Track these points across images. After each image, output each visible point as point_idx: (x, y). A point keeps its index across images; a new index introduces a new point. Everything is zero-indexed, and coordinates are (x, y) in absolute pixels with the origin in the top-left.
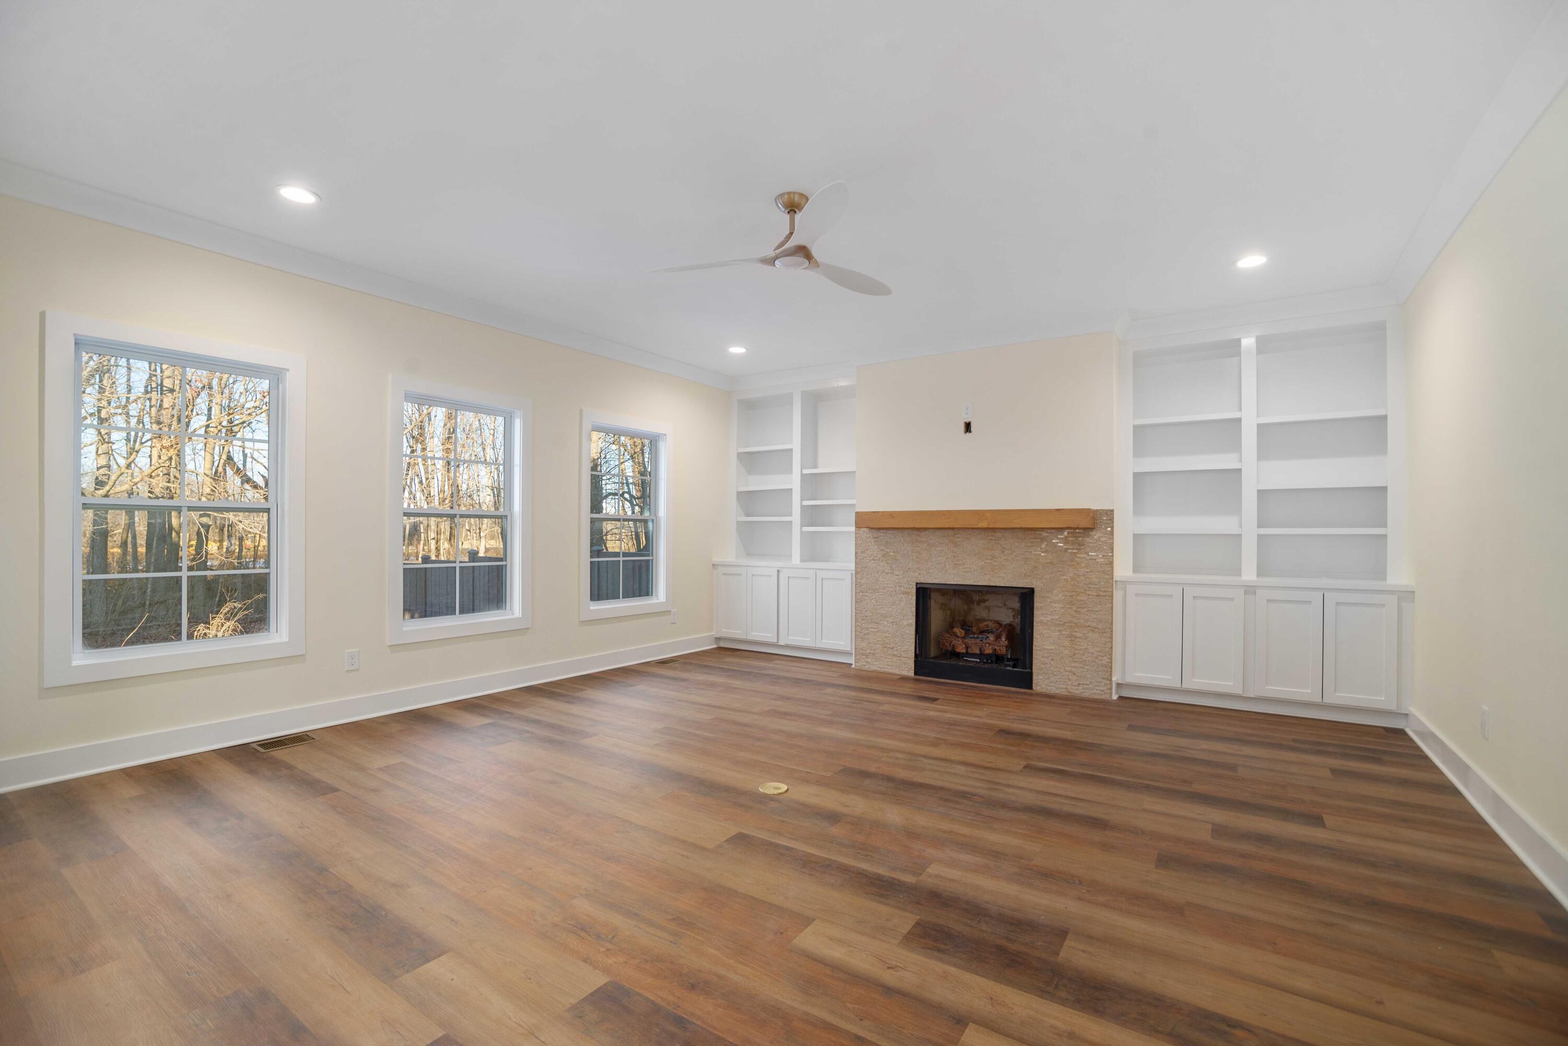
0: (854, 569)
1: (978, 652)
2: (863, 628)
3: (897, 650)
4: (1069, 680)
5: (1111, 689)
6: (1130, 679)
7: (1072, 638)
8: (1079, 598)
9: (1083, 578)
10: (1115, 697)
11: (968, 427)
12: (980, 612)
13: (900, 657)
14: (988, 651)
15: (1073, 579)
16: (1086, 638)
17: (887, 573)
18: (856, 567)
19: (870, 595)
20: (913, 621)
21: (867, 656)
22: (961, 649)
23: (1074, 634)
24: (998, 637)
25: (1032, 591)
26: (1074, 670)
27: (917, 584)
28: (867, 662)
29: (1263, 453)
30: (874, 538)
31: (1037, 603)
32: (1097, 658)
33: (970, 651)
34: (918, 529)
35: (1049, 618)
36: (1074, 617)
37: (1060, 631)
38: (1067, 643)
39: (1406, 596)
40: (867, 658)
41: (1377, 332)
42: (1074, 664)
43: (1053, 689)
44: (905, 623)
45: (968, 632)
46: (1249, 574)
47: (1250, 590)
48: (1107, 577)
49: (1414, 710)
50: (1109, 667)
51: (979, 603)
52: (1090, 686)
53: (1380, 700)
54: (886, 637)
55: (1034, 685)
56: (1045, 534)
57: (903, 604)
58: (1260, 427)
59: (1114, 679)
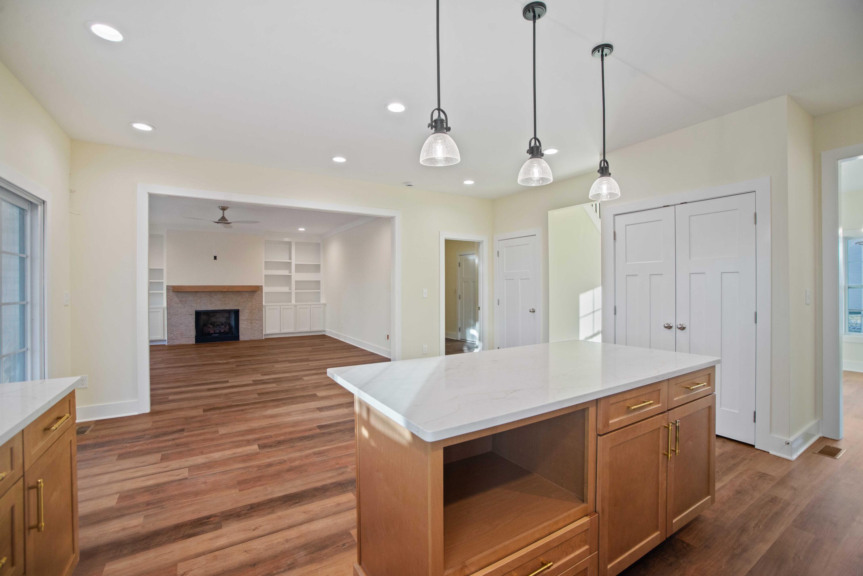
0: (166, 307)
1: (218, 332)
2: (171, 330)
3: (187, 336)
4: (251, 335)
5: (263, 336)
6: (267, 333)
7: (251, 323)
8: (253, 311)
9: (254, 305)
10: (264, 338)
11: (215, 258)
12: (213, 319)
13: (189, 338)
14: (222, 331)
15: (251, 306)
16: (256, 322)
17: (182, 308)
18: (167, 306)
19: (174, 317)
20: (194, 324)
21: (173, 339)
22: (212, 332)
23: (252, 322)
24: (225, 326)
25: (238, 310)
26: (252, 332)
27: (196, 311)
28: (174, 342)
29: (297, 271)
30: (176, 295)
31: (240, 314)
32: (258, 328)
33: (215, 332)
34: (196, 292)
35: (244, 318)
36: (252, 317)
37: (248, 321)
38: (250, 325)
39: (325, 305)
40: (173, 340)
41: (318, 245)
42: (252, 331)
43: (246, 339)
44: (191, 325)
45: (214, 326)
46: (293, 302)
47: (296, 306)
48: (261, 305)
49: (327, 329)
50: (262, 330)
51: (213, 316)
52: (257, 336)
53: (320, 329)
54: (182, 331)
55: (240, 339)
56: (242, 293)
57: (190, 319)
58: (296, 265)
59: (263, 333)
